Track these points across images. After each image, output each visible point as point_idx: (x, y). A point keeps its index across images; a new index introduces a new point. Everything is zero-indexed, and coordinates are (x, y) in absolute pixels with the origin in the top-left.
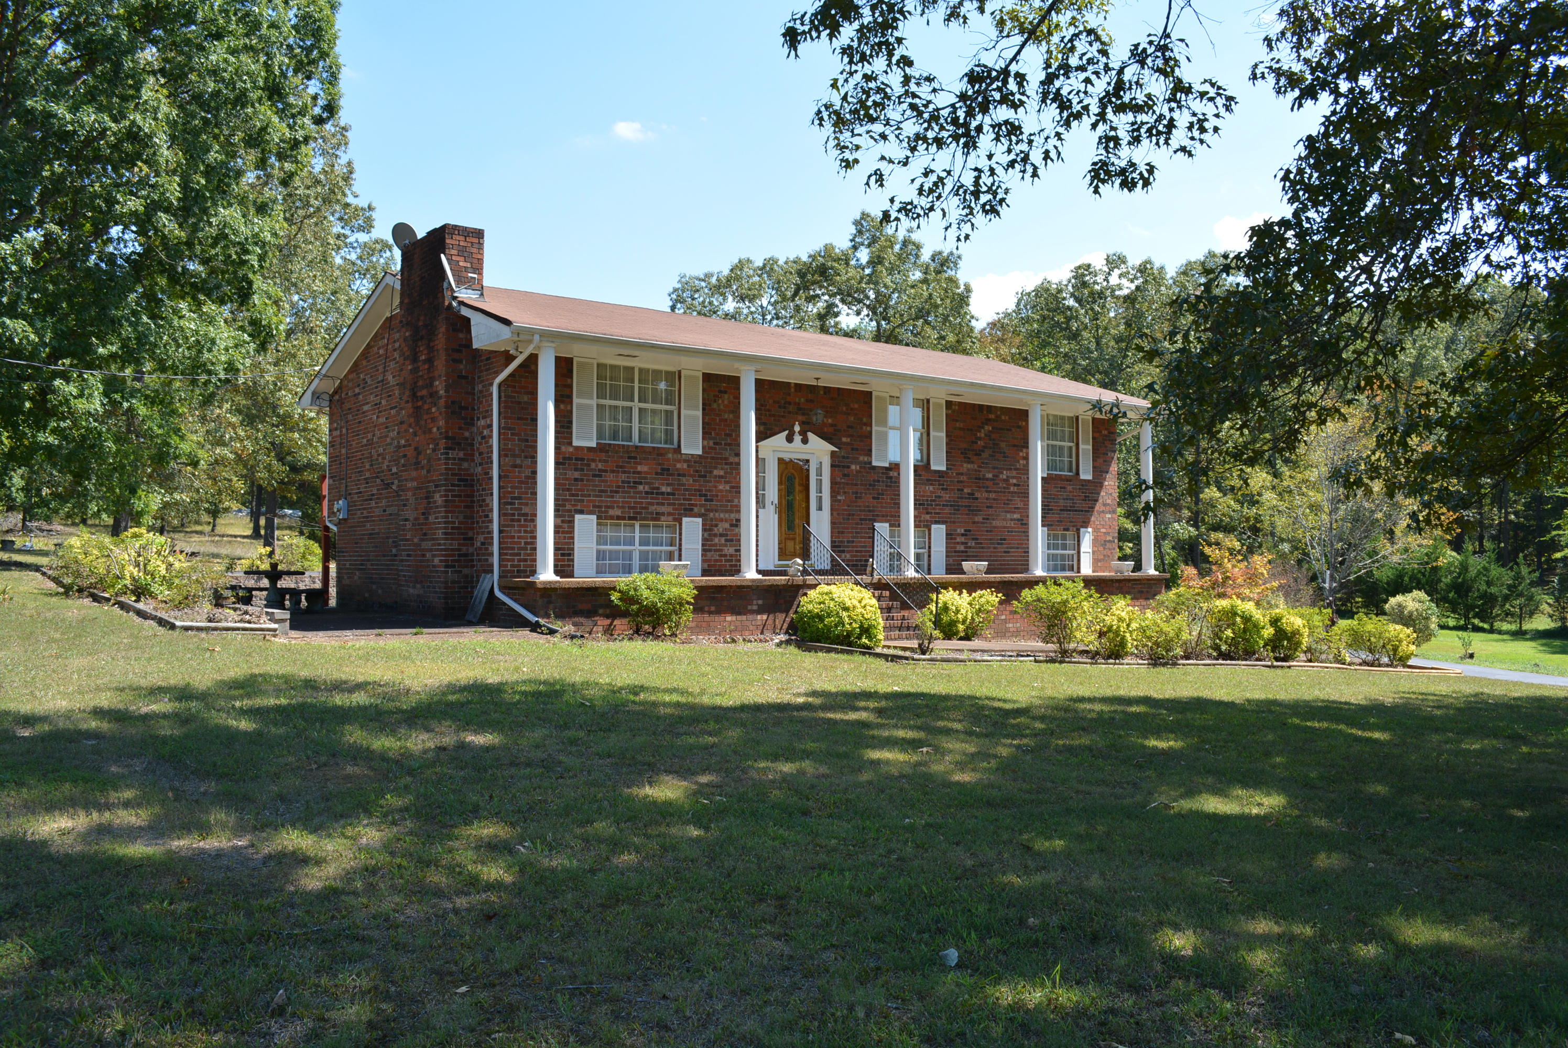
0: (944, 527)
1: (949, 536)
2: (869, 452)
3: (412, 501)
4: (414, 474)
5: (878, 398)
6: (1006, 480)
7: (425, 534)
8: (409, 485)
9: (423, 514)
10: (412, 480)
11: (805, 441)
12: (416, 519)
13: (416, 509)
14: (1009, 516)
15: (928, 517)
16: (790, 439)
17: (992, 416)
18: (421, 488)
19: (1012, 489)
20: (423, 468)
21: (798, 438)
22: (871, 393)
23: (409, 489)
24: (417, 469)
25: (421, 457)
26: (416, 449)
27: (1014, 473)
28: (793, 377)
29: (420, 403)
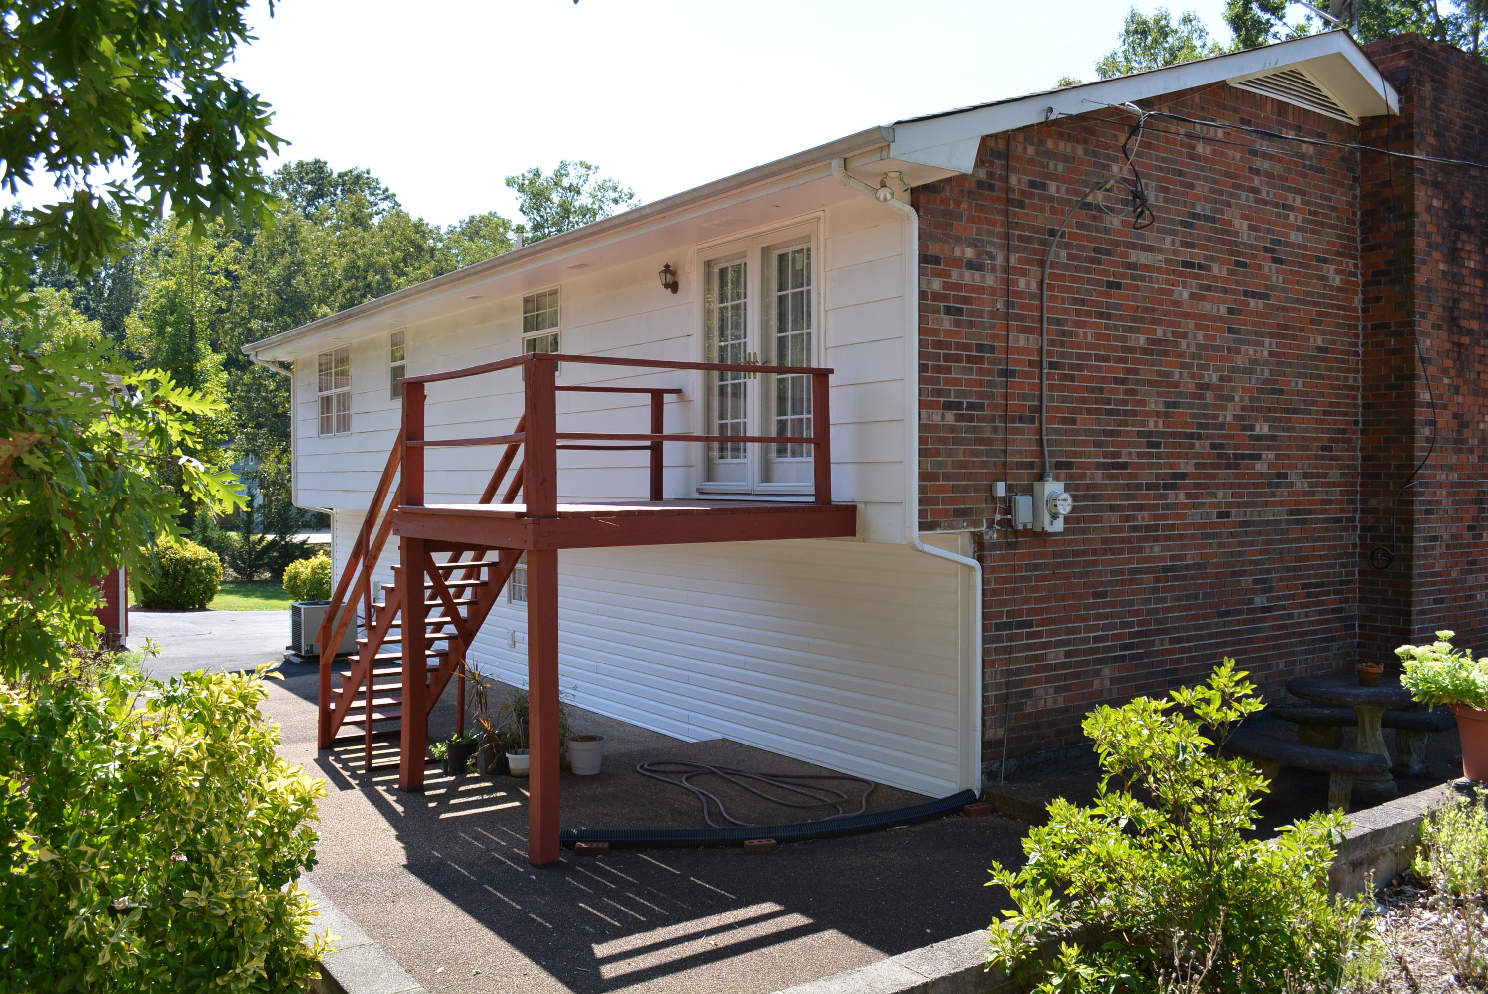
3: (1447, 504)
4: (1453, 459)
7: (1474, 562)
8: (1441, 477)
9: (1470, 528)
10: (1451, 468)
12: (1453, 537)
13: (1453, 520)
18: (1464, 485)
20: (1471, 451)
23: (1440, 485)
24: (1459, 451)
25: (1467, 432)
26: (1456, 416)
29: (1465, 340)
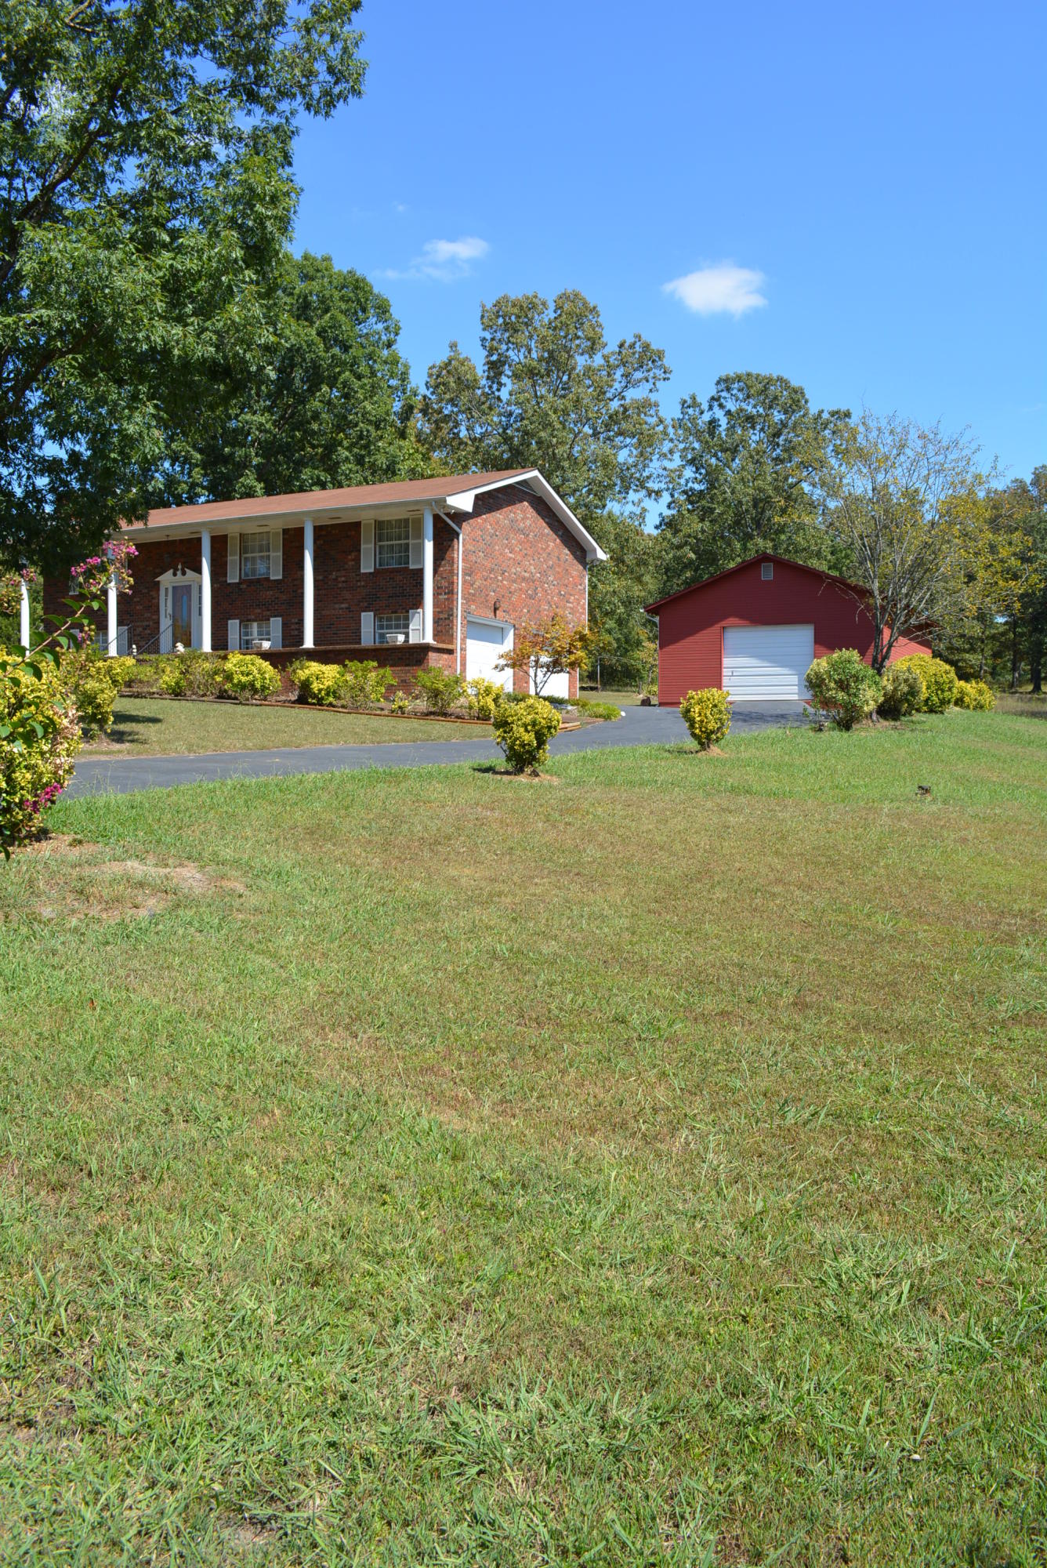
0: (280, 619)
1: (284, 625)
2: (225, 575)
5: (233, 538)
6: (336, 580)
11: (184, 573)
14: (337, 606)
15: (268, 613)
16: (175, 574)
17: (324, 533)
19: (340, 585)
21: (179, 573)
22: (225, 537)
27: (343, 573)
28: (176, 536)
